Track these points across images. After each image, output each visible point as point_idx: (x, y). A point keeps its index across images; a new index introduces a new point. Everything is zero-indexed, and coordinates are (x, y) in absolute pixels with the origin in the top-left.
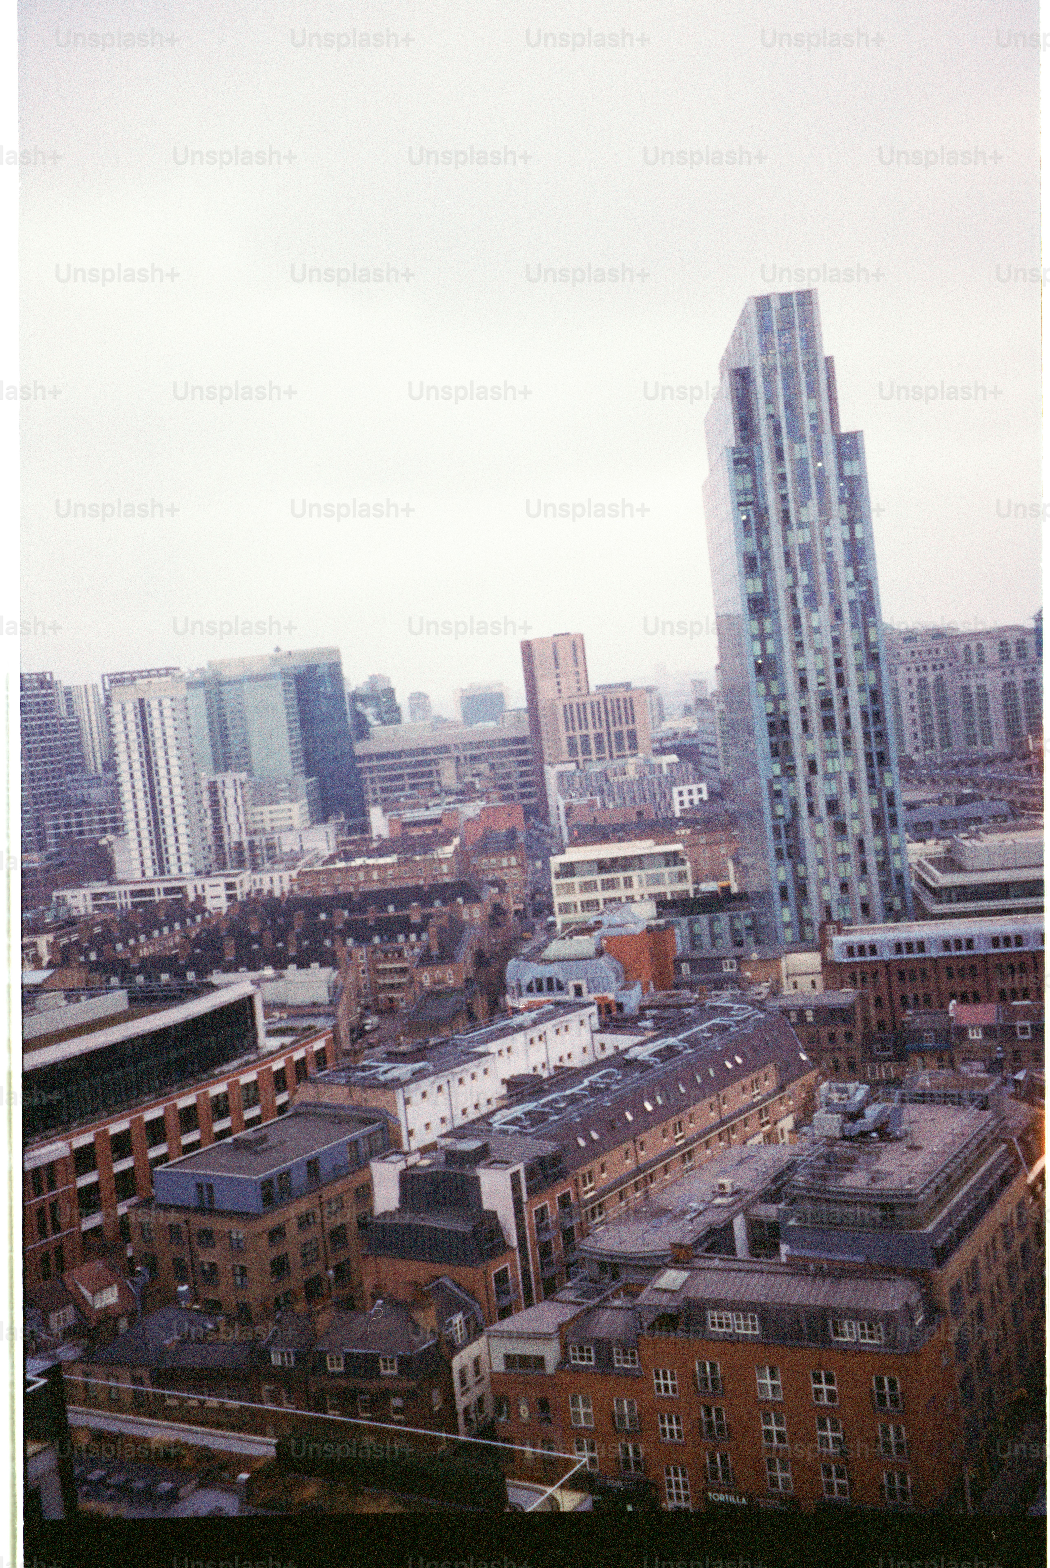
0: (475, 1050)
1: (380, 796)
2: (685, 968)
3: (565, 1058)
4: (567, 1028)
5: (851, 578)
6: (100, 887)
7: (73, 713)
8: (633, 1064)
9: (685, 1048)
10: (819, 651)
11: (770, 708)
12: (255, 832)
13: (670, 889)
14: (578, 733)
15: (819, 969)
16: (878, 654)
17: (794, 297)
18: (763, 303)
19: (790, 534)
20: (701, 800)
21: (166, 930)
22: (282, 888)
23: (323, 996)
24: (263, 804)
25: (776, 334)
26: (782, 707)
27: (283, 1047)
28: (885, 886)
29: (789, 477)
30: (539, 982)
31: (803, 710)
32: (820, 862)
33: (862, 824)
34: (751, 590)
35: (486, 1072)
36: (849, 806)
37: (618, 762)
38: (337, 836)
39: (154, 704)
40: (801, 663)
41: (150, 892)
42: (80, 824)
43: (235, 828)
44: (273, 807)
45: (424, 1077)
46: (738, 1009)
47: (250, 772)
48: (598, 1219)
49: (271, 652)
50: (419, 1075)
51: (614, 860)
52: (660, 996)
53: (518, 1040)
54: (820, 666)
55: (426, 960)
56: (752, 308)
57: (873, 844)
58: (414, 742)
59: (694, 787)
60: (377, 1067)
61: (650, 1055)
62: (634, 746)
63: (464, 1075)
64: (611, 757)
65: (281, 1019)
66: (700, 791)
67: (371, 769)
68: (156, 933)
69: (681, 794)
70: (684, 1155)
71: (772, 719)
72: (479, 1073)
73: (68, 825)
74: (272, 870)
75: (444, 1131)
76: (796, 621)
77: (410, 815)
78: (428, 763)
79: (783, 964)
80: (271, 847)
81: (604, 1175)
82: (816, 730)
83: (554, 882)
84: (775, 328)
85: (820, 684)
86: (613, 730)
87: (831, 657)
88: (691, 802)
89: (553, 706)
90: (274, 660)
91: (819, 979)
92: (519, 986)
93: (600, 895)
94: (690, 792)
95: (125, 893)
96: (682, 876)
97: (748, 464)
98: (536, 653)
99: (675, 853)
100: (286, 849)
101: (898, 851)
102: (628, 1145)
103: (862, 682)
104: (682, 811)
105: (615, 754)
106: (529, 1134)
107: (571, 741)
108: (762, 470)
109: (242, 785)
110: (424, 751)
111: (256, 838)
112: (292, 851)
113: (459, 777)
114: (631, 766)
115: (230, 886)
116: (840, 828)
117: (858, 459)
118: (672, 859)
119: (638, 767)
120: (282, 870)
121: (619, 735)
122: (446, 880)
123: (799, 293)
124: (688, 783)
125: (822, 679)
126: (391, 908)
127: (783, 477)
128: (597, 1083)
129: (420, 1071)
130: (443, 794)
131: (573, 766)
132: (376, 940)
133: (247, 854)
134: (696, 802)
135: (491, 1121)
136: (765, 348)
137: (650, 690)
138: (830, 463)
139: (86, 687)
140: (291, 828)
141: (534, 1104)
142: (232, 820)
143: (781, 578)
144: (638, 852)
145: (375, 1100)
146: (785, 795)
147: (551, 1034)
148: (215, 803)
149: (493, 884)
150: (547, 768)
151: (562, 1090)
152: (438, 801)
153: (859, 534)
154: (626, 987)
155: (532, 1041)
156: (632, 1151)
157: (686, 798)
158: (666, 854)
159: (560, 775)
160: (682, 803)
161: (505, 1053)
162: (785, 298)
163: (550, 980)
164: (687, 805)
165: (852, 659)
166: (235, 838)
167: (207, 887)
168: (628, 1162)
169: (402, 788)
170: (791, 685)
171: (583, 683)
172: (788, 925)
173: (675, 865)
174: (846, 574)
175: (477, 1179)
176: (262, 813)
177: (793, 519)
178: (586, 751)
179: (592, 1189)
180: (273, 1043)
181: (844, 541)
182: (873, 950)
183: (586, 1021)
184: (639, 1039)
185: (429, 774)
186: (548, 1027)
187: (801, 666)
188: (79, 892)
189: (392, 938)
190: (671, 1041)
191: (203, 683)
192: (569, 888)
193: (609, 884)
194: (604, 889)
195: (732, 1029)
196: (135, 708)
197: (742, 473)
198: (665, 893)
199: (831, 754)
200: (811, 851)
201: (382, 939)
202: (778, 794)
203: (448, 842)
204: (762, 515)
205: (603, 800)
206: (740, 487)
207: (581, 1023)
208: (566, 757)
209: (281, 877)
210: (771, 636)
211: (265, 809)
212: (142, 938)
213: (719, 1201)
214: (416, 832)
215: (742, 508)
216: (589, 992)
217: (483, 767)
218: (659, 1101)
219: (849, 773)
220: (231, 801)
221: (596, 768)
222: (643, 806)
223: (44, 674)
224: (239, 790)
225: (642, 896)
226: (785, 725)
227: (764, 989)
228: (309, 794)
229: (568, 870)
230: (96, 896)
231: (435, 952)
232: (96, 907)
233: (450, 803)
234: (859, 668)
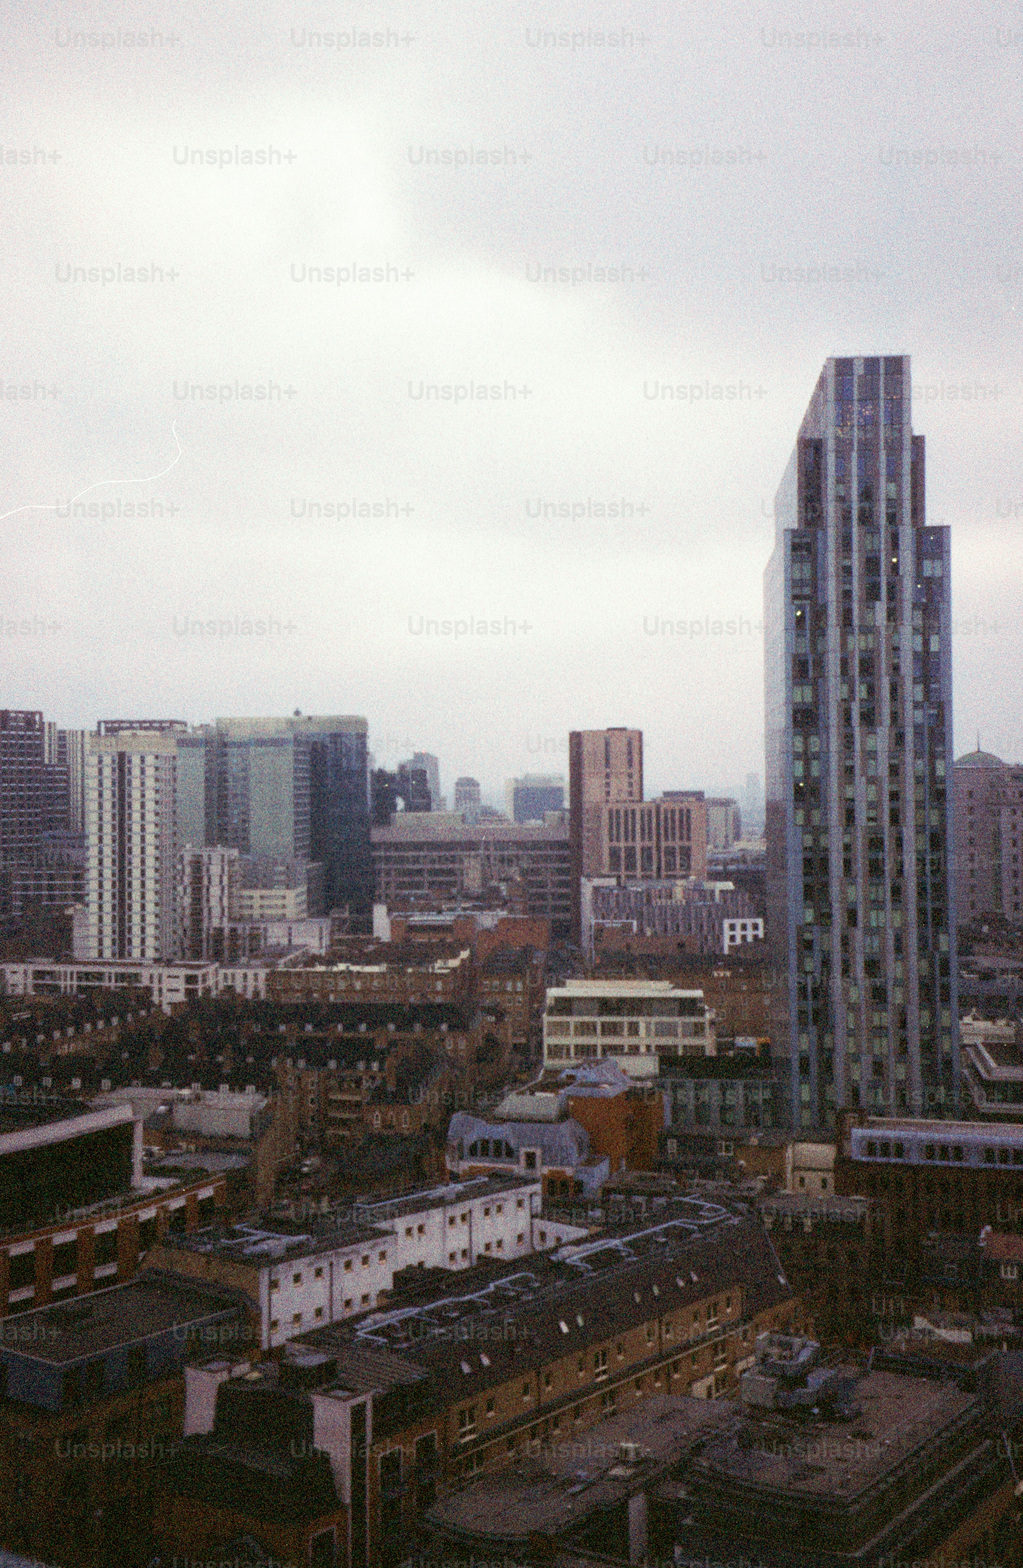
0: (377, 1225)
1: (392, 891)
2: (672, 1145)
3: (494, 1246)
4: (499, 1209)
5: (920, 697)
6: (45, 964)
7: (64, 760)
8: (560, 1268)
9: (629, 1255)
10: (872, 780)
11: (809, 840)
12: (241, 919)
13: (681, 1042)
14: (622, 844)
15: (831, 1165)
16: (944, 790)
17: (882, 363)
18: (843, 366)
19: (850, 639)
20: (756, 937)
21: (101, 1024)
22: (256, 987)
23: (243, 1128)
24: (256, 887)
25: (856, 403)
26: (823, 842)
27: (158, 1191)
28: (929, 1070)
29: (856, 572)
30: (485, 1142)
31: (847, 847)
32: (850, 1033)
33: (906, 993)
34: (798, 699)
35: (383, 1255)
36: (893, 968)
37: (665, 883)
38: (332, 933)
39: (136, 760)
40: (849, 792)
41: (100, 976)
42: (51, 888)
43: (216, 911)
44: (265, 892)
45: (300, 1256)
46: (709, 1210)
47: (245, 849)
48: (476, 1471)
49: (291, 715)
50: (294, 1253)
51: (622, 1000)
52: (631, 1177)
53: (435, 1218)
54: (872, 797)
55: (379, 1096)
56: (832, 371)
57: (918, 1018)
58: (441, 834)
59: (749, 922)
60: (249, 1234)
61: (582, 1259)
62: (687, 866)
63: (353, 1257)
64: (659, 876)
65: (188, 1152)
66: (755, 927)
67: (388, 859)
68: (88, 1027)
69: (732, 927)
70: (603, 1396)
71: (809, 855)
72: (374, 1257)
73: (39, 887)
74: (248, 966)
75: (296, 1332)
76: (848, 741)
77: (417, 918)
78: (453, 860)
79: (789, 1153)
80: (254, 937)
81: (491, 1414)
82: (860, 874)
83: (546, 1018)
84: (856, 397)
85: (870, 819)
86: (663, 844)
87: (886, 787)
88: (744, 937)
89: (598, 809)
90: (291, 723)
91: (830, 1177)
92: (461, 1145)
93: (599, 1041)
94: (744, 927)
95: (72, 974)
96: (698, 1030)
97: (809, 550)
98: (587, 747)
99: (693, 1001)
100: (272, 941)
101: (948, 1030)
102: (530, 1377)
103: (920, 822)
104: (730, 947)
105: (663, 873)
106: (402, 1350)
107: (614, 853)
108: (825, 558)
109: (231, 863)
110: (452, 845)
111: (240, 927)
112: (279, 944)
113: (485, 880)
114: (679, 888)
115: (190, 979)
116: (879, 995)
117: (941, 558)
118: (688, 1007)
119: (685, 890)
120: (258, 966)
121: (671, 852)
122: (439, 1000)
123: (887, 359)
124: (743, 917)
125: (872, 814)
126: (363, 1027)
127: (848, 570)
128: (506, 1289)
129: (300, 1245)
130: (459, 898)
131: (613, 882)
132: (332, 1064)
133: (226, 943)
134: (750, 939)
135: (357, 1327)
136: (843, 419)
137: (725, 803)
138: (907, 558)
139: (83, 732)
140: (282, 918)
141: (417, 1310)
142: (214, 902)
143: (835, 690)
144: (647, 994)
145: (234, 1277)
146: (817, 948)
147: (478, 1214)
148: (197, 880)
149: (489, 1011)
150: (583, 880)
151: (459, 1294)
152: (452, 905)
153: (934, 647)
154: (590, 1162)
155: (452, 1221)
156: (533, 1384)
157: (738, 933)
158: (682, 1001)
159: (596, 889)
160: (732, 938)
161: (415, 1232)
162: (871, 363)
163: (498, 1143)
164: (738, 941)
165: (910, 794)
166: (216, 923)
167: (164, 978)
168: (526, 1398)
169: (418, 886)
170: (835, 816)
171: (635, 789)
172: (805, 1106)
173: (693, 1014)
174: (912, 691)
175: (310, 1408)
176: (251, 897)
177: (856, 622)
178: (631, 866)
179: (471, 1432)
180: (151, 1184)
181: (915, 653)
182: (900, 1150)
183: (526, 1203)
184: (583, 1233)
185: (451, 872)
186: (477, 1204)
187: (849, 795)
188: (20, 968)
189: (352, 1065)
190: (615, 1243)
191: (207, 742)
192: (562, 1029)
193: (611, 1029)
194: (603, 1033)
195: (695, 1236)
196: (113, 761)
197: (802, 560)
198: (676, 1047)
199: (877, 905)
200: (842, 1019)
201: (339, 1063)
202: (808, 945)
203: (455, 956)
204: (820, 613)
205: (640, 925)
206: (797, 576)
207: (520, 1204)
208: (605, 871)
209: (256, 975)
210: (816, 756)
211: (256, 893)
212: (71, 1031)
213: (618, 1471)
214: (421, 939)
215: (796, 602)
216: (543, 1164)
217: (513, 871)
218: (580, 1321)
219: (895, 929)
220: (216, 880)
221: (637, 887)
222: (684, 938)
223: (33, 714)
224: (226, 868)
225: (648, 1047)
226: (825, 863)
227: (758, 1184)
228: (310, 880)
229: (565, 1006)
230: (39, 974)
231: (391, 1088)
232: (36, 987)
233: (465, 909)
234: (920, 805)
